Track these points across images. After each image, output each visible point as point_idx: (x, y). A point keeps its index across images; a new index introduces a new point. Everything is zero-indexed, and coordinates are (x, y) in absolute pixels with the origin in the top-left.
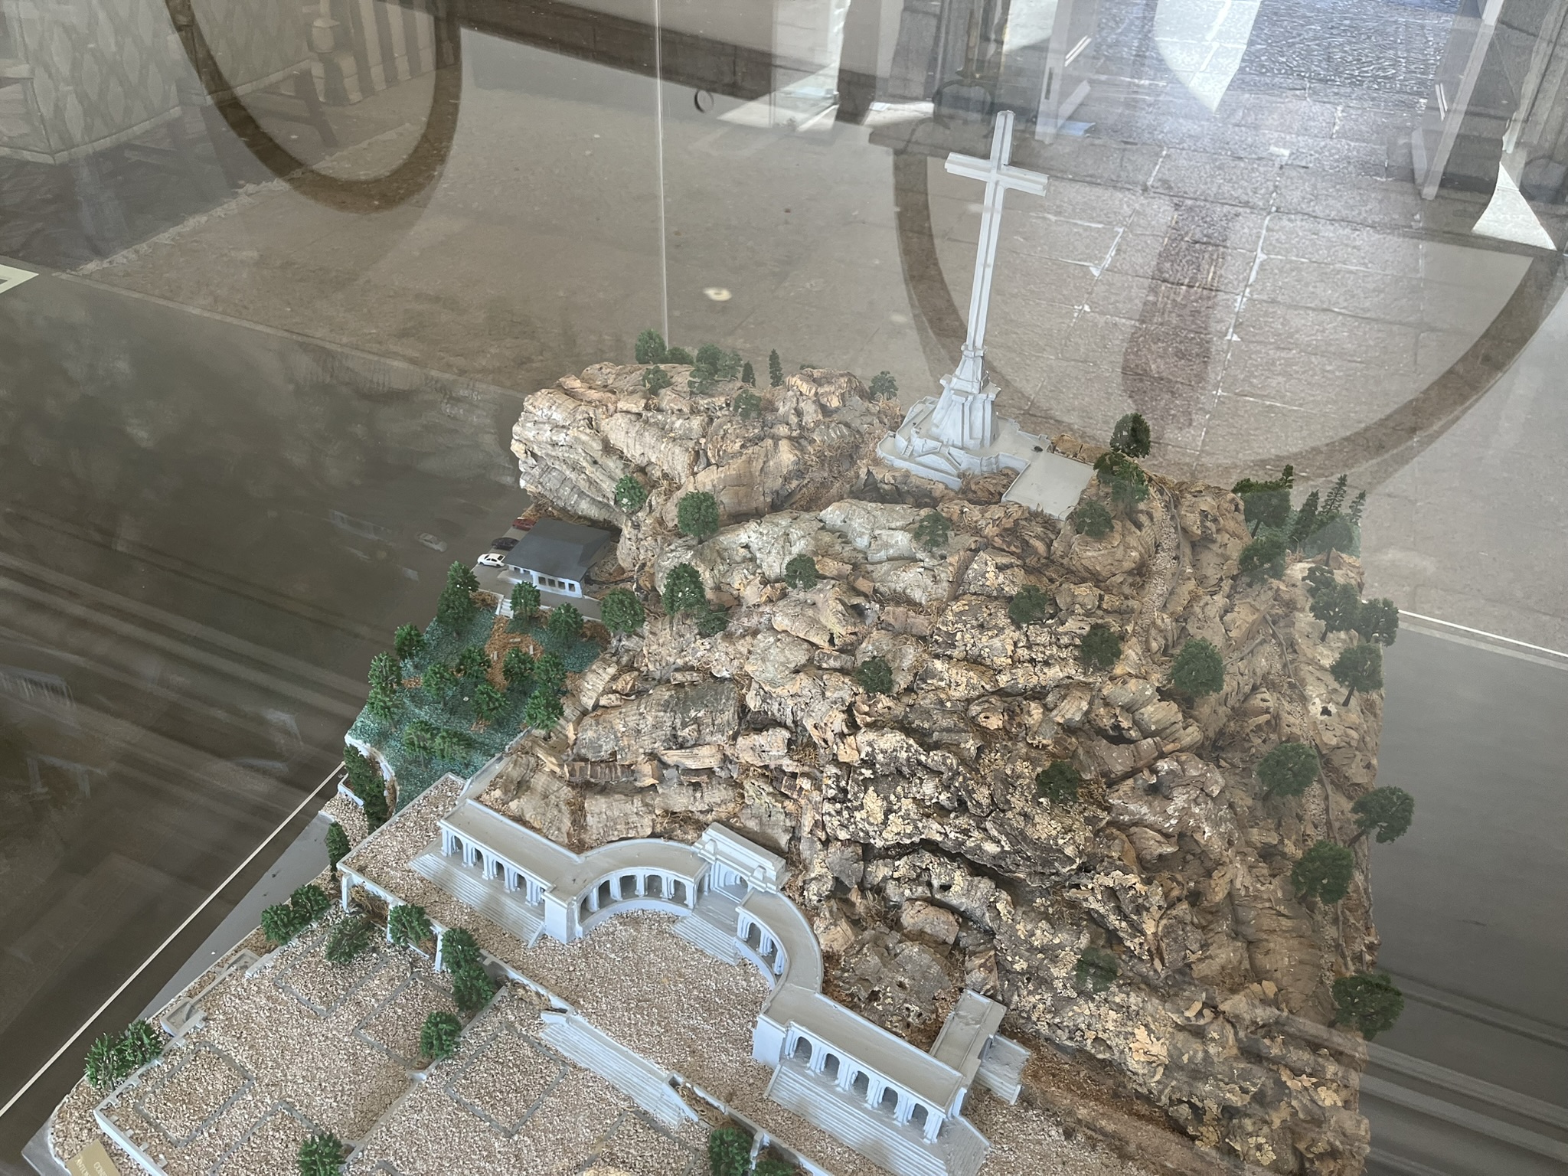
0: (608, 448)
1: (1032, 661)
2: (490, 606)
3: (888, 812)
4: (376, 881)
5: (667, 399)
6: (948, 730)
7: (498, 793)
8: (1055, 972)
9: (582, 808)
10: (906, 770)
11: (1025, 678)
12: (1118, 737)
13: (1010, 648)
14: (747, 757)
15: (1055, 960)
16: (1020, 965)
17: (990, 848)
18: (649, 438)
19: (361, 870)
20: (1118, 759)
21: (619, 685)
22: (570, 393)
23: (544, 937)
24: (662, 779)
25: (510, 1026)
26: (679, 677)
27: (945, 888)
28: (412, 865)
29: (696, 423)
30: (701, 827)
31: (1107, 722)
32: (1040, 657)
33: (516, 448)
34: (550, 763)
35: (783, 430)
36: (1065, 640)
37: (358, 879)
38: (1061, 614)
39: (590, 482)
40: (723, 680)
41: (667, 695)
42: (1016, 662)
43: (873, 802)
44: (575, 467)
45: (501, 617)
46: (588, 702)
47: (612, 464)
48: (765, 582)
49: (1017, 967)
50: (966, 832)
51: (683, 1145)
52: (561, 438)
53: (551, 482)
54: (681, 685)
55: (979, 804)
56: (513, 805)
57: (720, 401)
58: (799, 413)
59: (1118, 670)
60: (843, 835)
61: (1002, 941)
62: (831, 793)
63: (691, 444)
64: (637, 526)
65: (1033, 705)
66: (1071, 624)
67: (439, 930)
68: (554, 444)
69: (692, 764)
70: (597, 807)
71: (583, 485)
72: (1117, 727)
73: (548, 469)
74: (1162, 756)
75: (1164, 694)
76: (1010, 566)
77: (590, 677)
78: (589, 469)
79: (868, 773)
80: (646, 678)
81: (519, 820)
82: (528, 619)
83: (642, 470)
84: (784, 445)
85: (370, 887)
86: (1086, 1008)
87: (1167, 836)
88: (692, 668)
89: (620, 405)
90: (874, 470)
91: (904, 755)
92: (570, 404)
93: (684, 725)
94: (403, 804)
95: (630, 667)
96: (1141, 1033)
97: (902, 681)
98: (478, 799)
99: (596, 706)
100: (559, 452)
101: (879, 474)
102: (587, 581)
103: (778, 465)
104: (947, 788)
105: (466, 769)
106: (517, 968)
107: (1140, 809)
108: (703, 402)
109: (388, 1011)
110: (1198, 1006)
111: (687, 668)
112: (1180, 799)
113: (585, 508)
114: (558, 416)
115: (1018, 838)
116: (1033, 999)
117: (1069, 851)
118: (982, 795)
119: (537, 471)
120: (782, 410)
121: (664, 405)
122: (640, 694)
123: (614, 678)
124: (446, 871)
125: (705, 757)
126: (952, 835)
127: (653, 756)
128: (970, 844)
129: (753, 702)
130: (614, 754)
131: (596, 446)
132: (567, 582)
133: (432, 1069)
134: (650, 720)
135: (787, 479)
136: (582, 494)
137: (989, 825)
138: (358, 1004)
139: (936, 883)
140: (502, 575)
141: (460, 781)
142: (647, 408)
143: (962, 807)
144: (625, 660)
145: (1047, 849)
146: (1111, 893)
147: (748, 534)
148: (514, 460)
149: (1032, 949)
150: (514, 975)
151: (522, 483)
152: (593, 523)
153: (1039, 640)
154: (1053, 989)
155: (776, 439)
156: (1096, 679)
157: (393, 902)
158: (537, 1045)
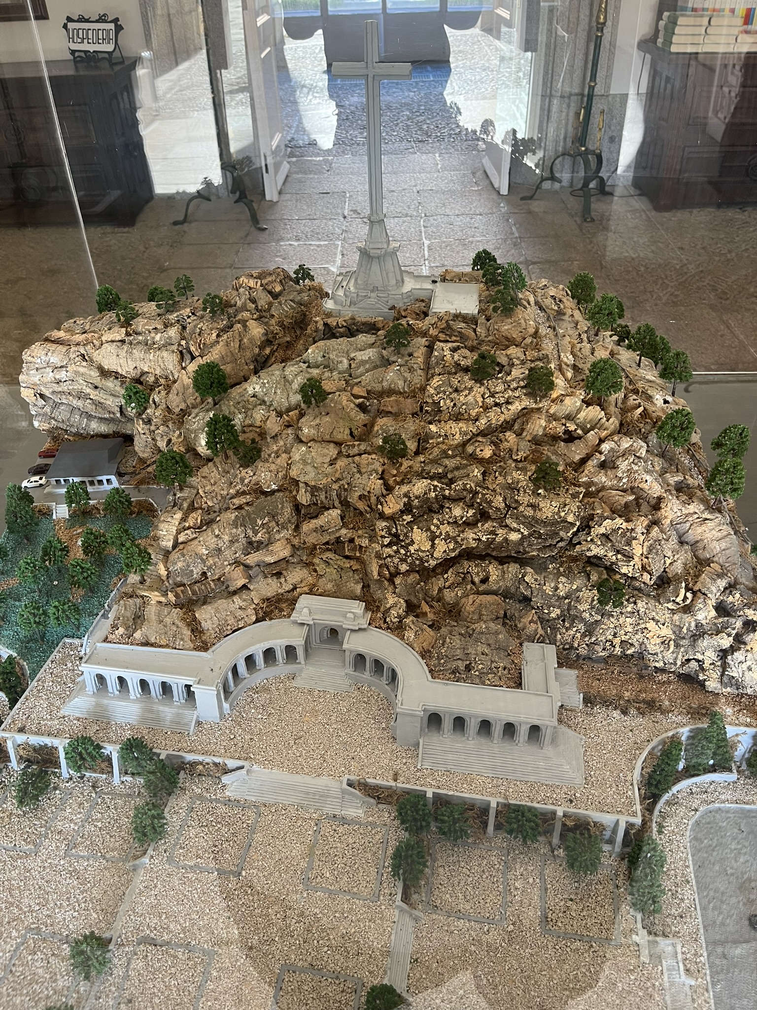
0: (104, 373)
1: (497, 405)
2: (47, 513)
3: (433, 539)
4: (38, 733)
5: (140, 324)
6: (457, 468)
7: (121, 630)
8: (581, 607)
9: (195, 619)
10: (436, 506)
11: (496, 417)
12: (570, 437)
13: (480, 400)
14: (312, 539)
15: (578, 600)
16: (555, 613)
17: (514, 537)
18: (137, 353)
19: (21, 730)
20: (577, 452)
21: (190, 522)
22: (58, 342)
23: (199, 723)
24: (250, 578)
25: (200, 797)
26: (237, 501)
27: (485, 581)
28: (64, 711)
29: (173, 332)
30: (293, 602)
31: (560, 430)
32: (502, 400)
33: (27, 394)
34: (155, 597)
35: (246, 315)
36: (514, 385)
37: (21, 738)
38: (507, 368)
39: (98, 404)
40: (273, 492)
41: (233, 516)
42: (486, 408)
43: (419, 536)
44: (80, 396)
45: (59, 520)
46: (168, 544)
47: (111, 384)
48: (280, 414)
49: (553, 615)
50: (493, 533)
51: (373, 825)
52: (62, 375)
53: (62, 414)
54: (240, 508)
55: (498, 509)
56: (138, 635)
57: (187, 311)
58: (253, 301)
59: (554, 395)
60: (404, 568)
61: (537, 601)
62: (387, 541)
63: (175, 347)
64: (149, 422)
65: (508, 434)
66: (516, 373)
67: (112, 750)
68: (58, 382)
69: (270, 559)
70: (207, 616)
71: (89, 407)
72: (567, 432)
73: (56, 405)
74: (602, 441)
75: (587, 403)
76: (458, 348)
77: (162, 526)
78: (93, 394)
79: (408, 518)
80: (209, 511)
81: (147, 644)
82: (82, 515)
83: (138, 381)
84: (251, 324)
85: (35, 740)
86: (611, 623)
87: (624, 491)
88: (244, 493)
89: (104, 338)
90: (329, 321)
91: (433, 495)
92: (63, 349)
93: (256, 533)
94: (34, 673)
95: (192, 508)
96: (651, 625)
97: (412, 446)
98: (105, 640)
99: (176, 545)
100: (64, 387)
101: (332, 322)
102: (120, 475)
103: (251, 340)
104: (471, 506)
105: (78, 632)
106: (190, 751)
107: (602, 479)
108: (173, 317)
109: (89, 828)
110: (683, 591)
111: (239, 494)
112: (623, 465)
113: (95, 427)
114: (55, 359)
115: (531, 522)
116: (571, 632)
117: (570, 519)
118: (498, 501)
119: (48, 409)
120: (239, 303)
121: (140, 329)
122: (209, 523)
123: (184, 519)
124: (98, 705)
125: (280, 551)
126: (484, 539)
127: (237, 563)
128: (499, 539)
129: (304, 498)
130: (204, 574)
131: (95, 373)
132: (104, 478)
133: (150, 852)
134: (226, 538)
135: (262, 347)
136: (90, 417)
137: (508, 521)
138: (60, 833)
139: (476, 580)
140: (47, 490)
141: (77, 641)
142: (128, 334)
143: (484, 516)
144: (185, 505)
145: (554, 523)
146: (606, 537)
147: (254, 387)
148: (25, 405)
149: (560, 598)
150: (190, 757)
151: (36, 424)
152: (105, 436)
153: (498, 389)
154: (583, 620)
155: (244, 323)
156: (544, 404)
157: (60, 745)
158: (228, 802)
